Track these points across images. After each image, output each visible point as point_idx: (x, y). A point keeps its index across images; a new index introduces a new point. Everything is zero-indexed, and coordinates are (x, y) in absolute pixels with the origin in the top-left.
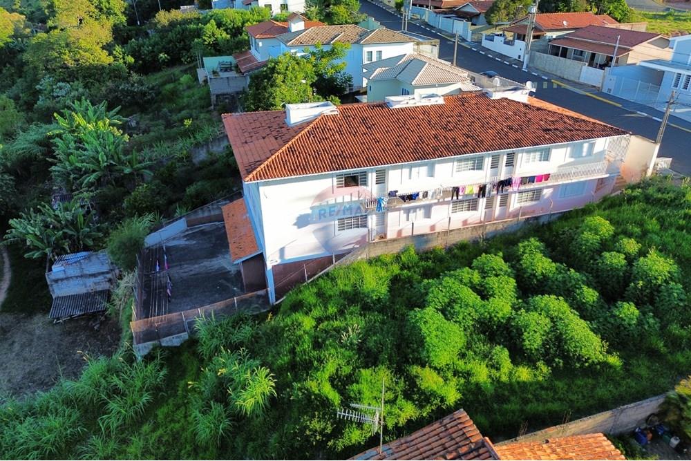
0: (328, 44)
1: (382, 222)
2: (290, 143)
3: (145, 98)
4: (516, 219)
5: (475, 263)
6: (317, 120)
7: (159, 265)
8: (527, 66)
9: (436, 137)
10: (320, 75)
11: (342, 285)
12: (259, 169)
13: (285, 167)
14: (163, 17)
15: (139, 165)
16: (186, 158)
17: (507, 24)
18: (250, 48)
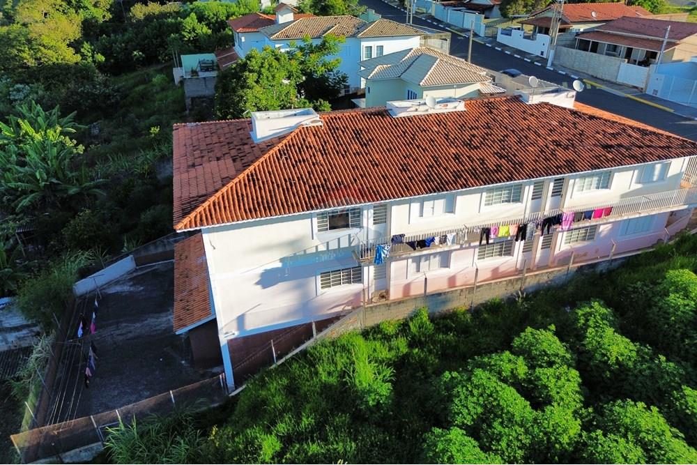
0: (319, 37)
1: (383, 275)
2: (252, 168)
3: (109, 102)
4: (566, 268)
5: (517, 342)
6: (293, 134)
7: (82, 328)
8: (553, 64)
9: (456, 157)
10: (309, 75)
11: (324, 374)
12: (200, 209)
13: (239, 206)
14: (139, 11)
15: (87, 184)
16: (148, 174)
17: (525, 16)
18: (234, 45)
